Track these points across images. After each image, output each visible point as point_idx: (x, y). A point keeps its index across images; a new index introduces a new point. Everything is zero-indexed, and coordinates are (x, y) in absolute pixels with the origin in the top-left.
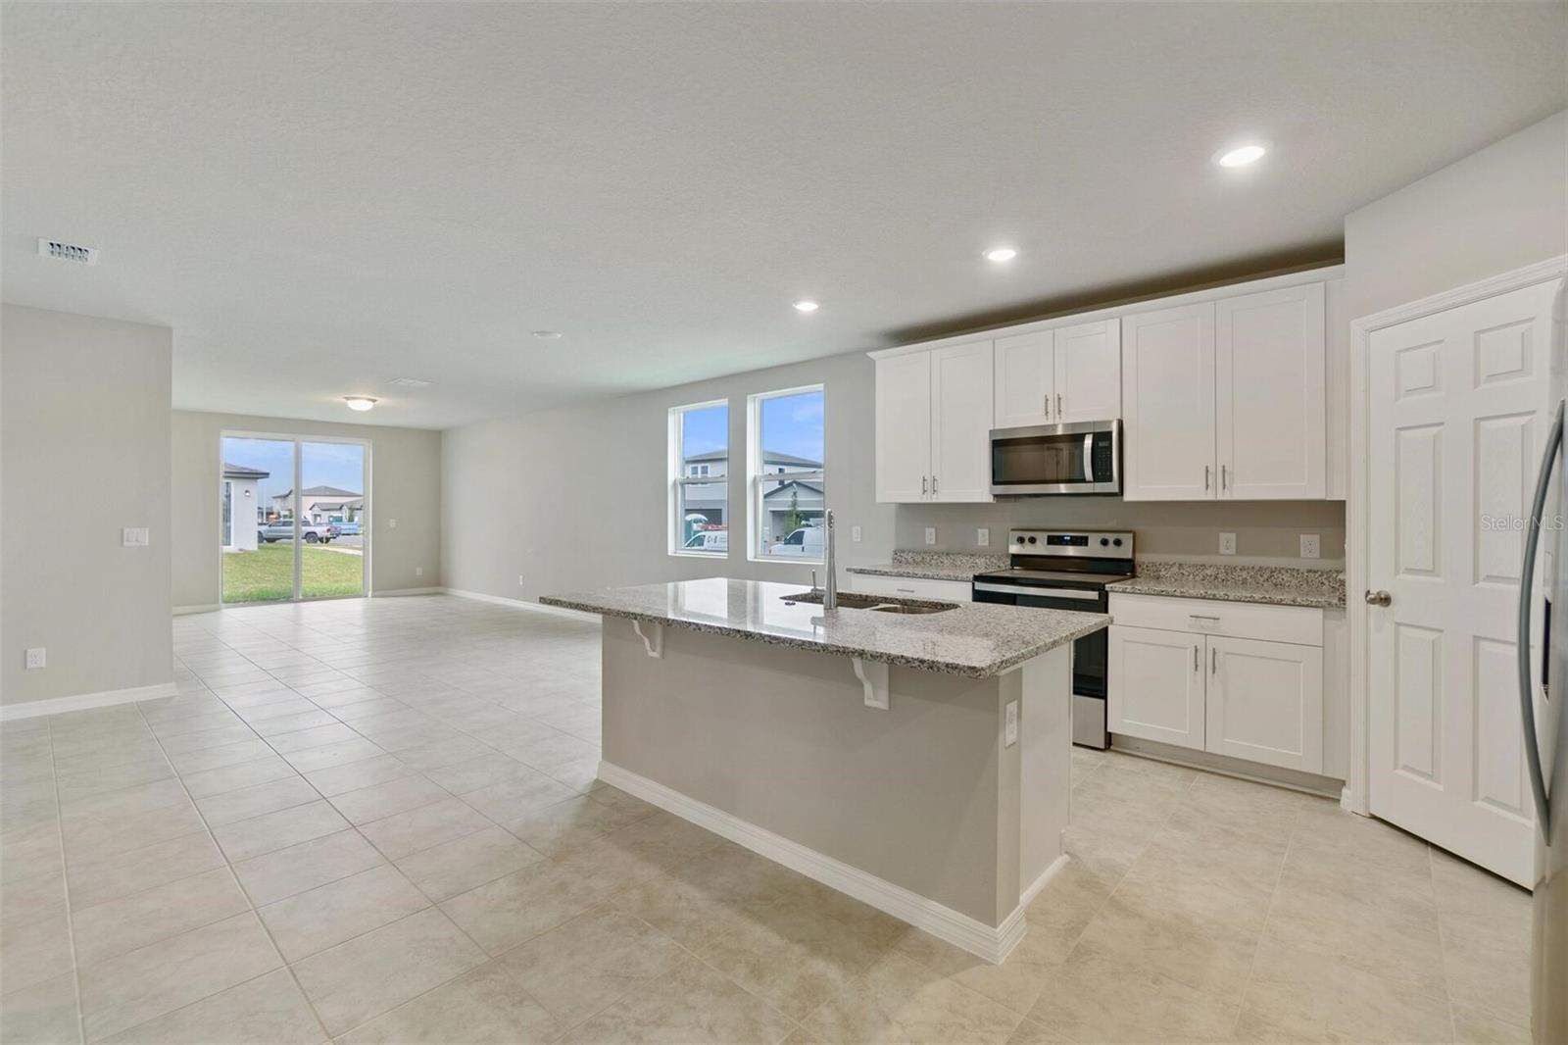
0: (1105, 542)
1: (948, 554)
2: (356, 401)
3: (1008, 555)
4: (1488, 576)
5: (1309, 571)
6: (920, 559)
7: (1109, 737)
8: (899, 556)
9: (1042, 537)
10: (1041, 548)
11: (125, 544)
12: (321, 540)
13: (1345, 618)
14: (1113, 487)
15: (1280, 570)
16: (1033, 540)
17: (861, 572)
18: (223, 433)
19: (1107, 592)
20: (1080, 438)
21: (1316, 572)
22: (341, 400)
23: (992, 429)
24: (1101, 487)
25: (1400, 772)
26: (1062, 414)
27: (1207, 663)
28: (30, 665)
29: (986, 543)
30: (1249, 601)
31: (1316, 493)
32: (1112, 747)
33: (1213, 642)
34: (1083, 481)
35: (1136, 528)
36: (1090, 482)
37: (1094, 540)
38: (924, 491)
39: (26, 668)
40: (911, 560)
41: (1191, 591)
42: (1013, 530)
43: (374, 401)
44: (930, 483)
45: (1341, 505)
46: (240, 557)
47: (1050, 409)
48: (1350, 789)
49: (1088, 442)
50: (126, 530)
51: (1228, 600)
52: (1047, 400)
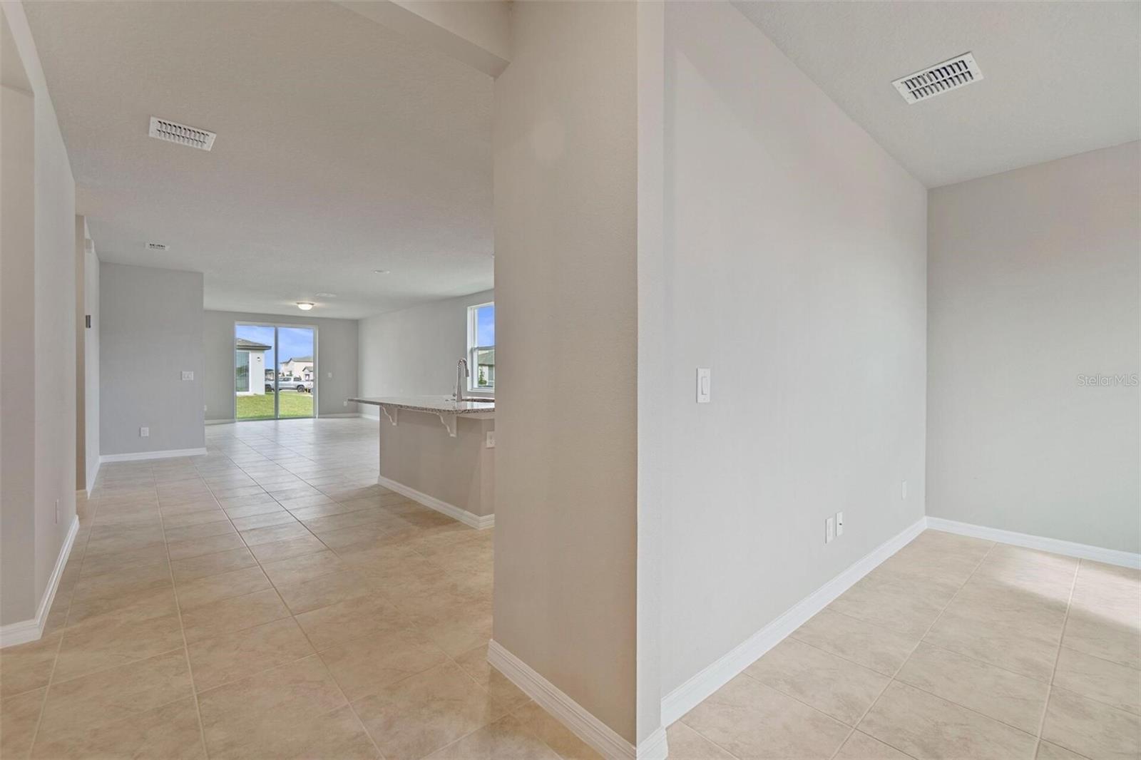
2: (303, 305)
11: (183, 379)
12: (306, 390)
18: (236, 323)
22: (294, 304)
28: (142, 435)
39: (140, 435)
43: (312, 304)
46: (256, 398)
50: (183, 372)
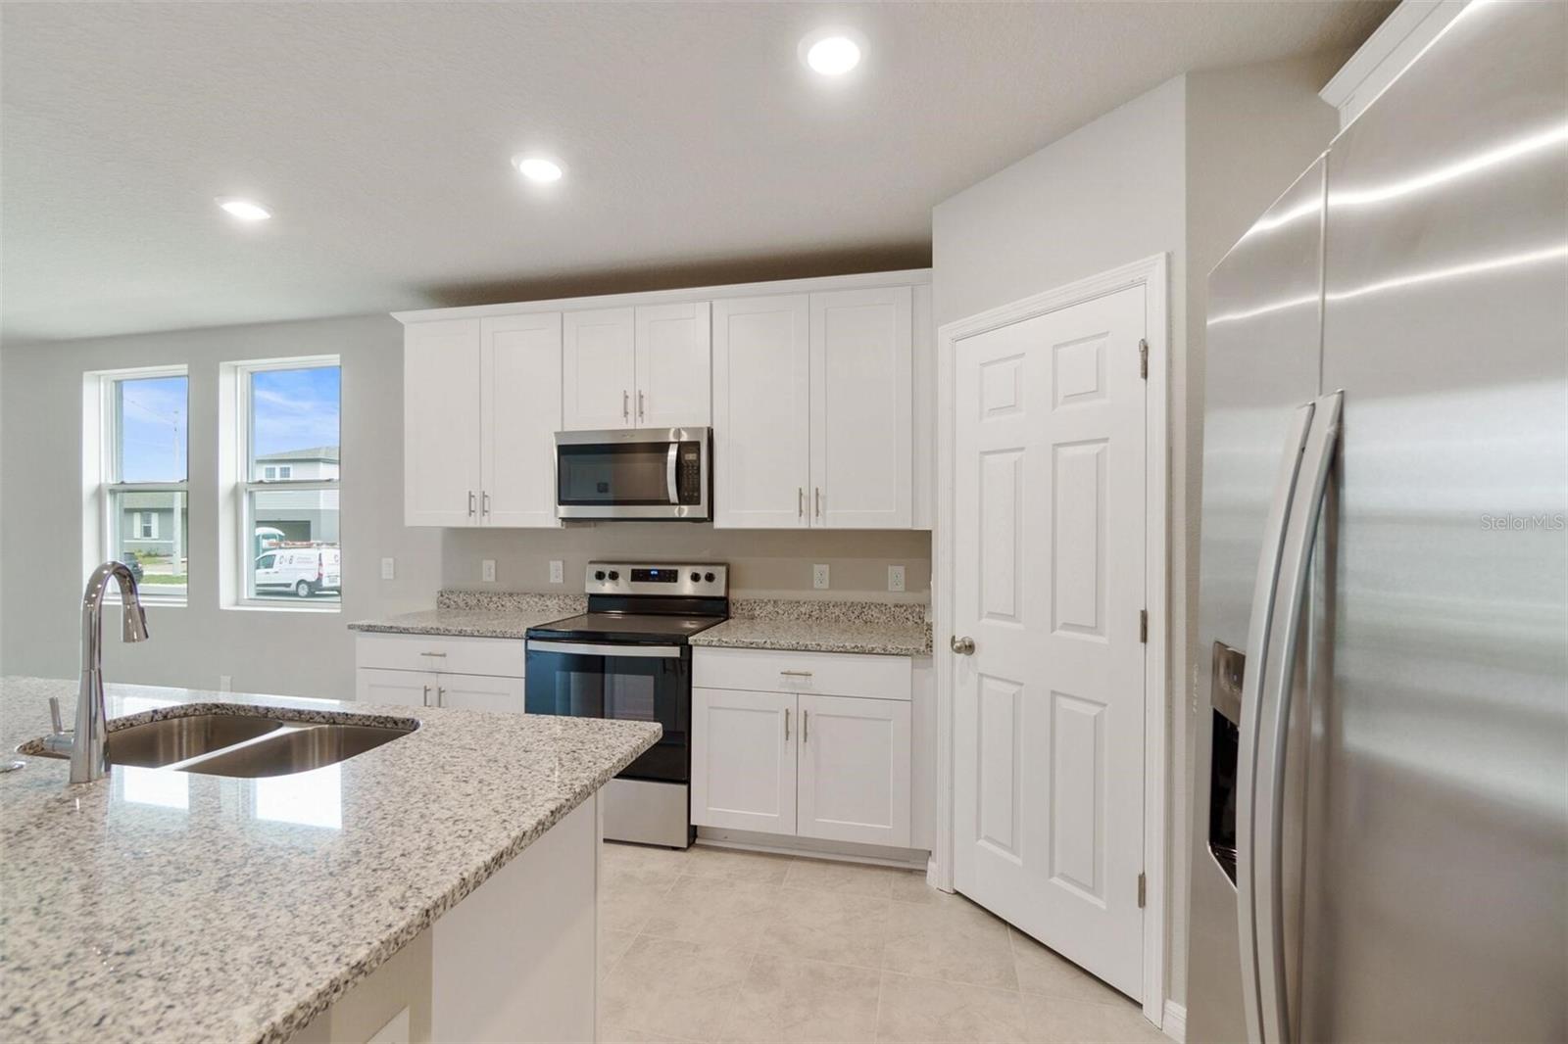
0: (695, 578)
1: (511, 595)
3: (585, 595)
4: (1065, 624)
5: (896, 606)
6: (475, 602)
7: (693, 832)
8: (447, 600)
9: (625, 571)
10: (624, 586)
13: (932, 666)
14: (701, 511)
15: (870, 605)
16: (614, 576)
17: (370, 629)
19: (691, 647)
20: (663, 447)
21: (901, 606)
23: (559, 430)
24: (686, 511)
25: (982, 843)
26: (645, 416)
27: (798, 728)
29: (560, 580)
30: (841, 652)
31: (903, 523)
32: (697, 841)
33: (806, 702)
34: (667, 502)
35: (730, 559)
36: (674, 504)
37: (685, 574)
38: (471, 512)
40: (462, 604)
41: (782, 642)
42: (591, 562)
44: (479, 501)
45: (927, 536)
47: (630, 409)
48: (935, 861)
49: (672, 453)
51: (820, 651)
52: (627, 397)
